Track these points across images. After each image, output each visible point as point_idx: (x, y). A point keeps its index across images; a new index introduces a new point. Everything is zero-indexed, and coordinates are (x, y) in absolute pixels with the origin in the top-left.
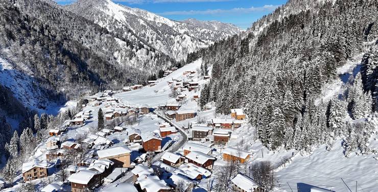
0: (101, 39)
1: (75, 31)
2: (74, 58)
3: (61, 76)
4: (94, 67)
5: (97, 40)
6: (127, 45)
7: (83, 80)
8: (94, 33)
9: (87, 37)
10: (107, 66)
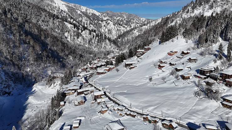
0: (54, 23)
1: (33, 16)
2: (36, 38)
3: (25, 56)
4: (53, 45)
5: (51, 24)
6: (74, 28)
7: (47, 58)
8: (48, 19)
9: (43, 21)
10: (63, 44)
